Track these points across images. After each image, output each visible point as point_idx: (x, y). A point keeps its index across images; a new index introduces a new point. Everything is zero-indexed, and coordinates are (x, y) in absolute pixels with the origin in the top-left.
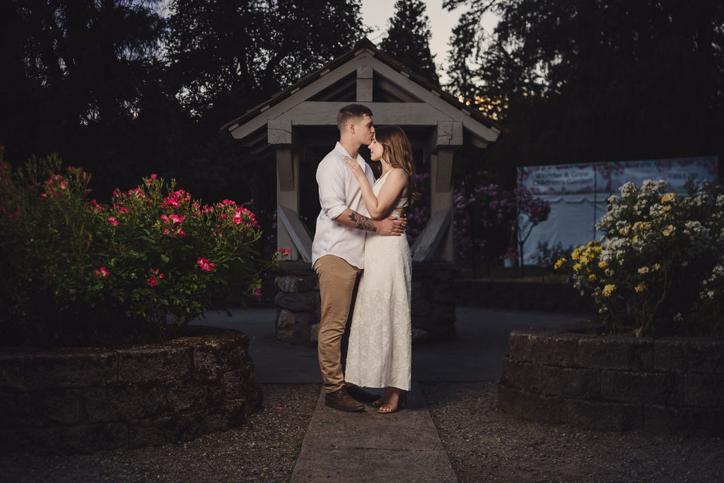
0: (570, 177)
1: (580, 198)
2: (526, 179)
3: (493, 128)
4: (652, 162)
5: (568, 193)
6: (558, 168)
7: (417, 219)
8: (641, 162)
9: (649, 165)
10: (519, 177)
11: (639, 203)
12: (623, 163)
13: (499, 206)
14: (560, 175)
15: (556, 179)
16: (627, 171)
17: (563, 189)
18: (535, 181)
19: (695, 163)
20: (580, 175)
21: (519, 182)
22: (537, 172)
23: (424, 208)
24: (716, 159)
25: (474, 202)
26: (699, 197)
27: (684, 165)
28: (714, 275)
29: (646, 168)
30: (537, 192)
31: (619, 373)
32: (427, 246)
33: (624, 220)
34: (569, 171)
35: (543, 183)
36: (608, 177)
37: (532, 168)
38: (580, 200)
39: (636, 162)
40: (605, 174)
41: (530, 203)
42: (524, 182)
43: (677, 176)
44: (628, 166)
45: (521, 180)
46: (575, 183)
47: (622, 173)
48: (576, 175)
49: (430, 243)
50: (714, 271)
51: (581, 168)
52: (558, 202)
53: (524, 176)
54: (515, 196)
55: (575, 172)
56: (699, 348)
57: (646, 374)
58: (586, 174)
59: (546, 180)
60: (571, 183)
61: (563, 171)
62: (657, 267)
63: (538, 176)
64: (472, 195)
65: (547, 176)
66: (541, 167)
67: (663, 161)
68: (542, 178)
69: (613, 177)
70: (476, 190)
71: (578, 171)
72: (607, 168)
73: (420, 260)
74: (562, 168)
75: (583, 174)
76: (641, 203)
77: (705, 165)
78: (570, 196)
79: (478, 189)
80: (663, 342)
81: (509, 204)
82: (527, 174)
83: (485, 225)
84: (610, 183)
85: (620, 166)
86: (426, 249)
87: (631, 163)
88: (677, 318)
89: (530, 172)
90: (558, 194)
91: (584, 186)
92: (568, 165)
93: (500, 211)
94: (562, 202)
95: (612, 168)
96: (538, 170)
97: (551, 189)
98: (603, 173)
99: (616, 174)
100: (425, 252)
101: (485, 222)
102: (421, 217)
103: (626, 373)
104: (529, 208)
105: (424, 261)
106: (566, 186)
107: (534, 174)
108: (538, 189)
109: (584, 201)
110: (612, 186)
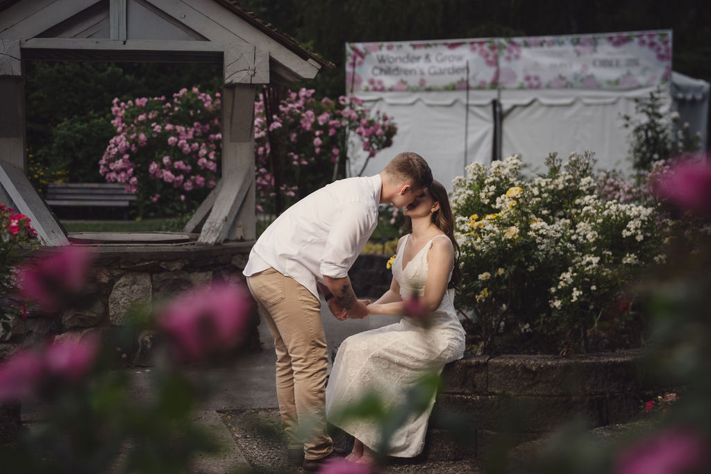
0: (434, 62)
1: (449, 98)
2: (360, 64)
3: (310, 60)
4: (566, 39)
5: (429, 90)
6: (414, 47)
7: (183, 144)
8: (548, 38)
9: (561, 43)
10: (349, 60)
11: (486, 190)
12: (518, 40)
13: (316, 126)
14: (418, 58)
15: (410, 66)
16: (525, 53)
17: (422, 82)
18: (376, 68)
19: (636, 40)
20: (449, 58)
21: (349, 69)
22: (380, 53)
23: (196, 124)
24: (670, 33)
25: (279, 128)
26: (561, 179)
27: (618, 44)
28: (561, 283)
29: (556, 48)
30: (379, 87)
31: (451, 396)
32: (220, 221)
33: (465, 217)
34: (432, 52)
35: (387, 72)
36: (495, 63)
37: (371, 44)
38: (449, 102)
39: (541, 39)
40: (491, 58)
41: (364, 121)
42: (357, 69)
43: (606, 64)
44: (527, 45)
45: (353, 65)
46: (442, 72)
47: (517, 57)
48: (443, 60)
49: (222, 217)
50: (561, 278)
51: (452, 46)
52: (413, 104)
53: (359, 59)
54: (342, 107)
55: (440, 54)
56: (534, 368)
57: (478, 397)
58: (460, 58)
59: (393, 66)
60: (435, 73)
61: (421, 52)
62: (501, 271)
63: (382, 60)
64: (275, 117)
65: (395, 60)
66: (386, 44)
67: (583, 37)
68: (387, 64)
69: (503, 63)
70: (281, 108)
71: (447, 52)
72: (493, 48)
73: (210, 242)
74: (420, 46)
75: (454, 57)
76: (488, 189)
77: (652, 44)
78: (433, 94)
79: (285, 106)
80: (498, 361)
81: (332, 122)
82: (362, 56)
83: (295, 163)
84: (497, 74)
85: (513, 44)
86: (217, 226)
87: (532, 39)
88: (525, 330)
89: (367, 52)
90: (414, 90)
91: (455, 78)
92: (430, 42)
93: (317, 133)
94: (419, 103)
95: (501, 47)
96: (380, 48)
97: (403, 82)
98: (487, 56)
99: (509, 59)
100: (217, 230)
101: (296, 157)
102: (188, 141)
103: (458, 396)
104: (362, 129)
105: (216, 244)
106: (426, 77)
107: (374, 55)
108: (380, 82)
109: (455, 102)
110: (502, 79)
